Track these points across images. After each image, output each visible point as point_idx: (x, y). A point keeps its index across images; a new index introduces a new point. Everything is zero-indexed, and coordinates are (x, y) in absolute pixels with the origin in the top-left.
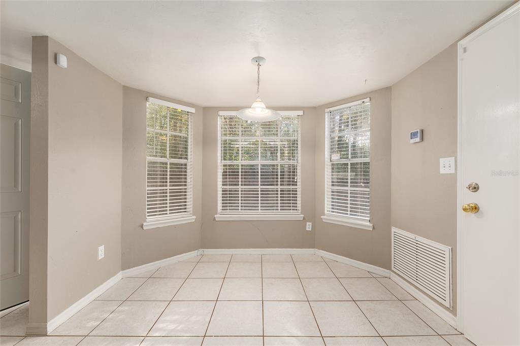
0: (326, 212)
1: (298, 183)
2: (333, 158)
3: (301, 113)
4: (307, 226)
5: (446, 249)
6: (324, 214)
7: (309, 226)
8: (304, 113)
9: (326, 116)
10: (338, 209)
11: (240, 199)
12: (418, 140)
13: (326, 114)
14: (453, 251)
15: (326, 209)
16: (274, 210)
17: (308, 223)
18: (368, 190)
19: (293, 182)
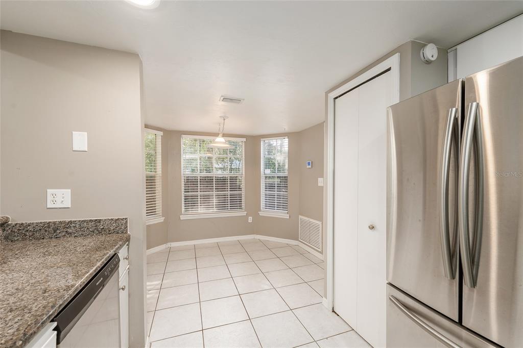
0: (261, 209)
1: (242, 189)
2: (266, 172)
3: (244, 140)
4: (249, 220)
5: (320, 223)
6: (260, 210)
7: (250, 219)
8: (246, 140)
9: (262, 143)
10: (269, 206)
11: (199, 202)
12: (310, 167)
13: (262, 142)
14: (322, 224)
15: (262, 207)
16: (225, 209)
17: (250, 217)
18: (287, 193)
19: (239, 188)
